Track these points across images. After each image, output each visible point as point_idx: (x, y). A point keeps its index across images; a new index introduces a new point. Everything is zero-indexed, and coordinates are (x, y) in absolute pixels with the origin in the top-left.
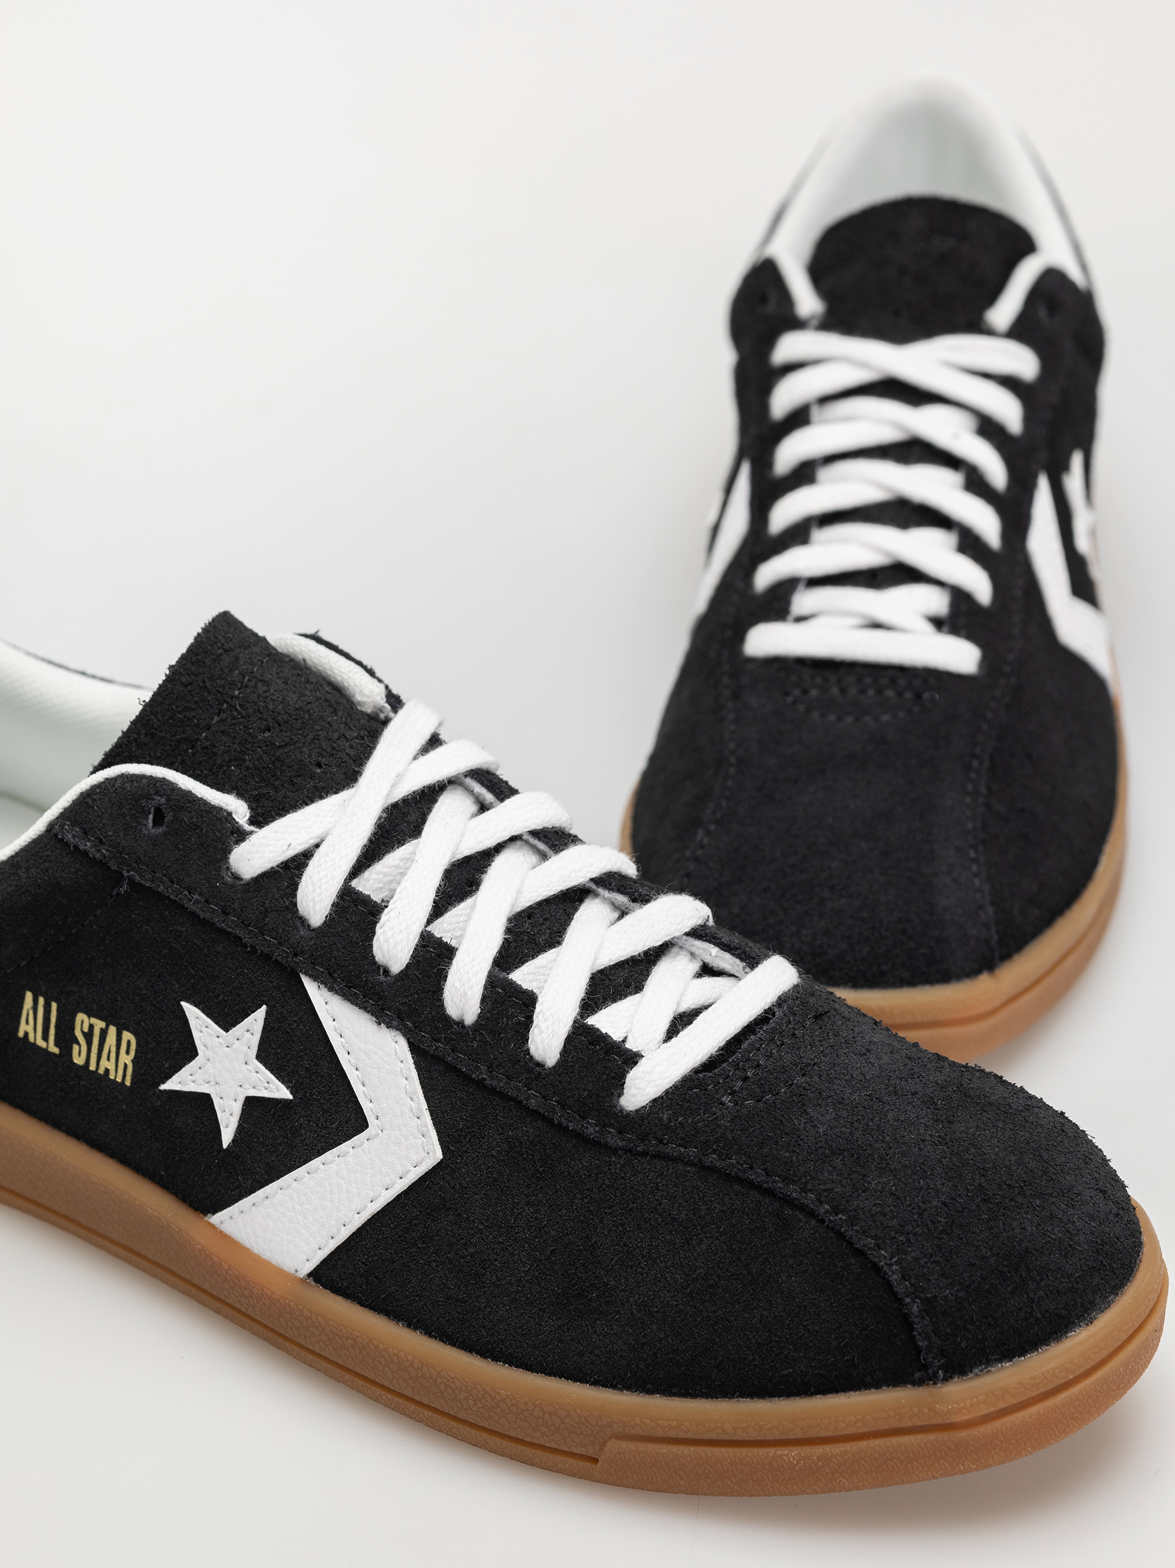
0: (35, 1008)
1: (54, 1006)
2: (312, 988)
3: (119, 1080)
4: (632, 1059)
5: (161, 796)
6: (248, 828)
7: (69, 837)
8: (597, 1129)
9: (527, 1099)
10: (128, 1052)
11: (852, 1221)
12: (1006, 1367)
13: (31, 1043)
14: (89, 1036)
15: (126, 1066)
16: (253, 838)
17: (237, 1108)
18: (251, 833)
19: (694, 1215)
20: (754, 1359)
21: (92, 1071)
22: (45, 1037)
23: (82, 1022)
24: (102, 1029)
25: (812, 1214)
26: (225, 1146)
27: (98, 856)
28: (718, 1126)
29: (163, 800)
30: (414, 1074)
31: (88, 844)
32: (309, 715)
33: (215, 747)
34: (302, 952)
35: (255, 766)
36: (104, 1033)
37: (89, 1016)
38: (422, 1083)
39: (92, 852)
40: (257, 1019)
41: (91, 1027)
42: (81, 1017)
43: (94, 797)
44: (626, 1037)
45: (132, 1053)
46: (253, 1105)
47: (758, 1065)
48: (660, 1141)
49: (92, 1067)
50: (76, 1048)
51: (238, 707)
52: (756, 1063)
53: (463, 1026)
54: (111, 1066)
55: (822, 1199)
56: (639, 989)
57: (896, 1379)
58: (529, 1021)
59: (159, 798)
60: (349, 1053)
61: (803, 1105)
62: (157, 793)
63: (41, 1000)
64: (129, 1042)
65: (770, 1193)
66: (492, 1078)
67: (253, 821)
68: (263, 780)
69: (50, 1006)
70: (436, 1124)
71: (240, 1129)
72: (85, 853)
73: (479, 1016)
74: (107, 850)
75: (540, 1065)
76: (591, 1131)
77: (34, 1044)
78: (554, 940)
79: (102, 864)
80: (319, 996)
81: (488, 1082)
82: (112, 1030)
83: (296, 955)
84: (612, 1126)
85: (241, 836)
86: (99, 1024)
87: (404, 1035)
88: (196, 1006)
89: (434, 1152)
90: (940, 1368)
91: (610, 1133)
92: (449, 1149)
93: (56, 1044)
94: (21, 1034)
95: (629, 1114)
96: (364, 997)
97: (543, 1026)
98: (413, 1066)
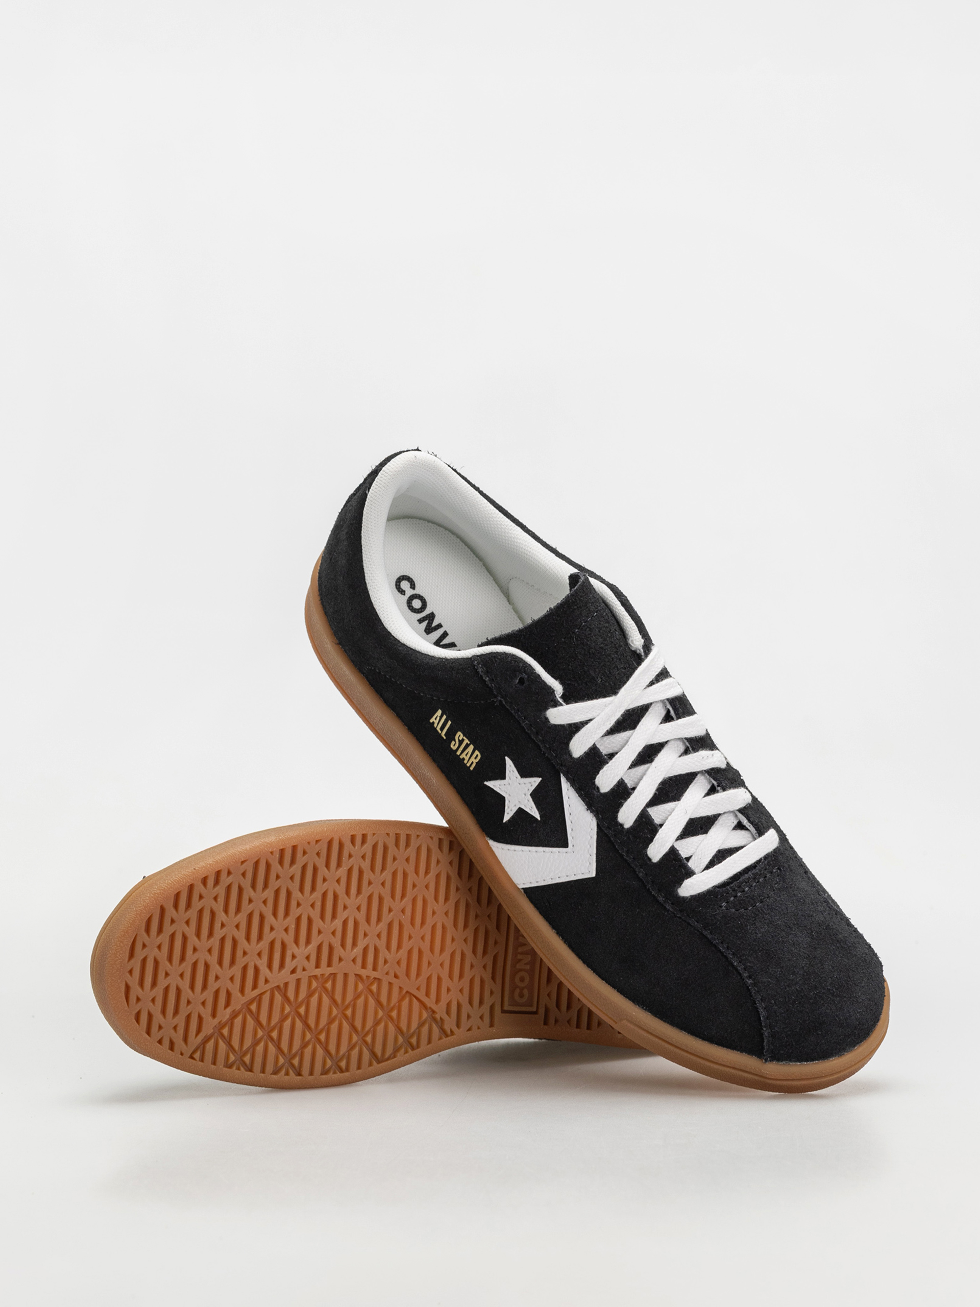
0: (441, 717)
1: (449, 723)
2: (563, 780)
3: (468, 765)
4: (690, 873)
5: (526, 674)
6: (561, 701)
7: (480, 670)
8: (664, 899)
9: (639, 872)
10: (476, 758)
11: (755, 984)
12: (797, 1065)
13: (434, 727)
14: (461, 742)
15: (472, 763)
16: (560, 708)
17: (515, 810)
18: (561, 705)
19: (691, 953)
20: (694, 1021)
21: (457, 755)
22: (442, 729)
23: (460, 736)
24: (467, 743)
25: (740, 974)
26: (504, 821)
27: (490, 685)
28: (715, 918)
29: (526, 676)
30: (595, 837)
31: (487, 678)
32: (605, 652)
33: (558, 653)
34: (565, 765)
35: (573, 669)
36: (467, 746)
37: (464, 735)
38: (597, 842)
39: (488, 683)
40: (537, 781)
41: (463, 740)
42: (459, 733)
43: (497, 659)
44: (691, 856)
45: (477, 760)
46: (521, 812)
47: (744, 891)
48: (688, 916)
49: (458, 753)
50: (453, 743)
51: (574, 639)
52: (742, 890)
53: (623, 828)
54: (467, 758)
55: (747, 969)
56: (706, 832)
57: (750, 1052)
58: (651, 840)
59: (524, 675)
60: (570, 814)
61: (755, 919)
62: (525, 672)
63: (445, 717)
64: (477, 756)
65: (726, 957)
66: (627, 856)
67: (563, 697)
68: (574, 677)
69: (448, 721)
70: (597, 861)
71: (513, 817)
72: (485, 681)
73: (631, 827)
74: (495, 685)
75: (650, 859)
76: (661, 899)
77: (436, 729)
78: (677, 797)
79: (491, 689)
80: (565, 785)
81: (625, 857)
82: (471, 747)
83: (562, 765)
84: (670, 900)
85: (556, 704)
86: (466, 741)
87: (597, 819)
88: (511, 759)
89: (592, 873)
90: (769, 1057)
91: (668, 903)
92: (599, 875)
93: (445, 735)
94: (431, 721)
95: (680, 897)
96: (585, 796)
97: (657, 846)
98: (595, 833)
